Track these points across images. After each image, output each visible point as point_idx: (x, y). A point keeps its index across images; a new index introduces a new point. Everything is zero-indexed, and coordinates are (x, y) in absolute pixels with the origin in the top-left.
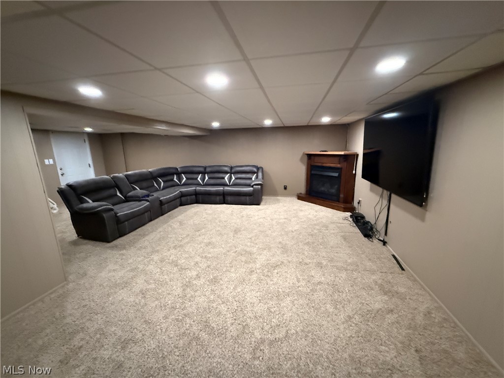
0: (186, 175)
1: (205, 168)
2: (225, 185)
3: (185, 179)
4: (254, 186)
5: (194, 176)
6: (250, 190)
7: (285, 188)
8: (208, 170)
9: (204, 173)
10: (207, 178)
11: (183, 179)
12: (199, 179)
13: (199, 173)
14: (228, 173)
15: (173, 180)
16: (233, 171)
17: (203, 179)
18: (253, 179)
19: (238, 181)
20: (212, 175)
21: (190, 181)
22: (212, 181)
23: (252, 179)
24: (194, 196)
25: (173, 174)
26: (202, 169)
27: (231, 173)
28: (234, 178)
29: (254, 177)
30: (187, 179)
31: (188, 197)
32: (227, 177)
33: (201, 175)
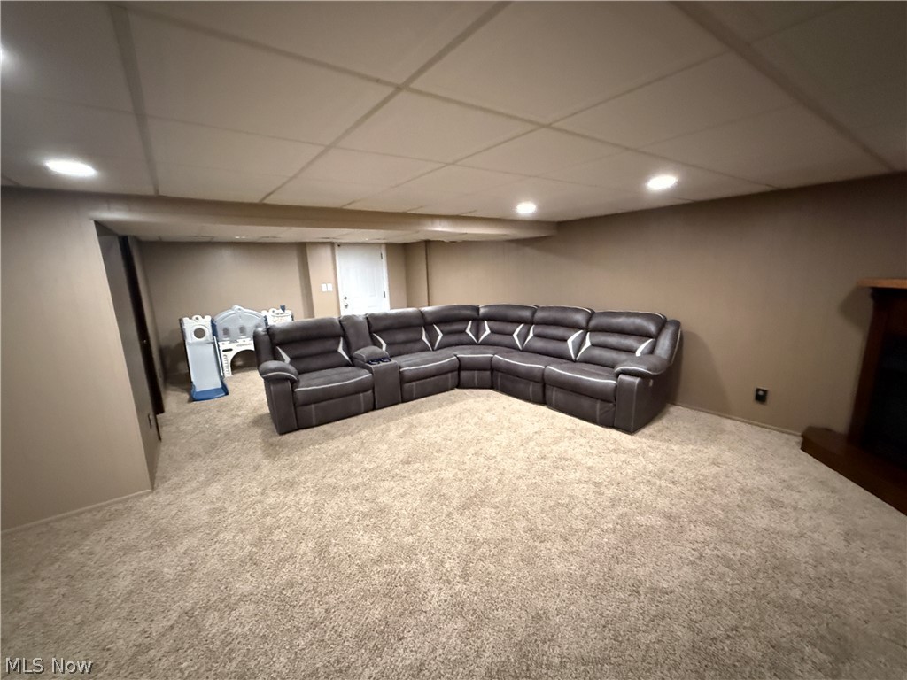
0: (492, 323)
1: (534, 311)
2: (563, 357)
3: (488, 331)
4: (621, 376)
5: (508, 327)
6: (606, 385)
7: (761, 397)
8: (539, 315)
9: (529, 323)
10: (531, 335)
11: (485, 330)
12: (515, 335)
13: (518, 321)
14: (580, 329)
15: (463, 332)
16: (593, 323)
17: (523, 337)
18: (638, 353)
19: (598, 352)
20: (541, 330)
21: (497, 338)
22: (540, 344)
23: (634, 352)
24: (488, 373)
25: (466, 320)
26: (527, 314)
27: (586, 329)
28: (588, 343)
29: (642, 348)
30: (493, 332)
31: (476, 373)
32: (574, 337)
33: (522, 325)
